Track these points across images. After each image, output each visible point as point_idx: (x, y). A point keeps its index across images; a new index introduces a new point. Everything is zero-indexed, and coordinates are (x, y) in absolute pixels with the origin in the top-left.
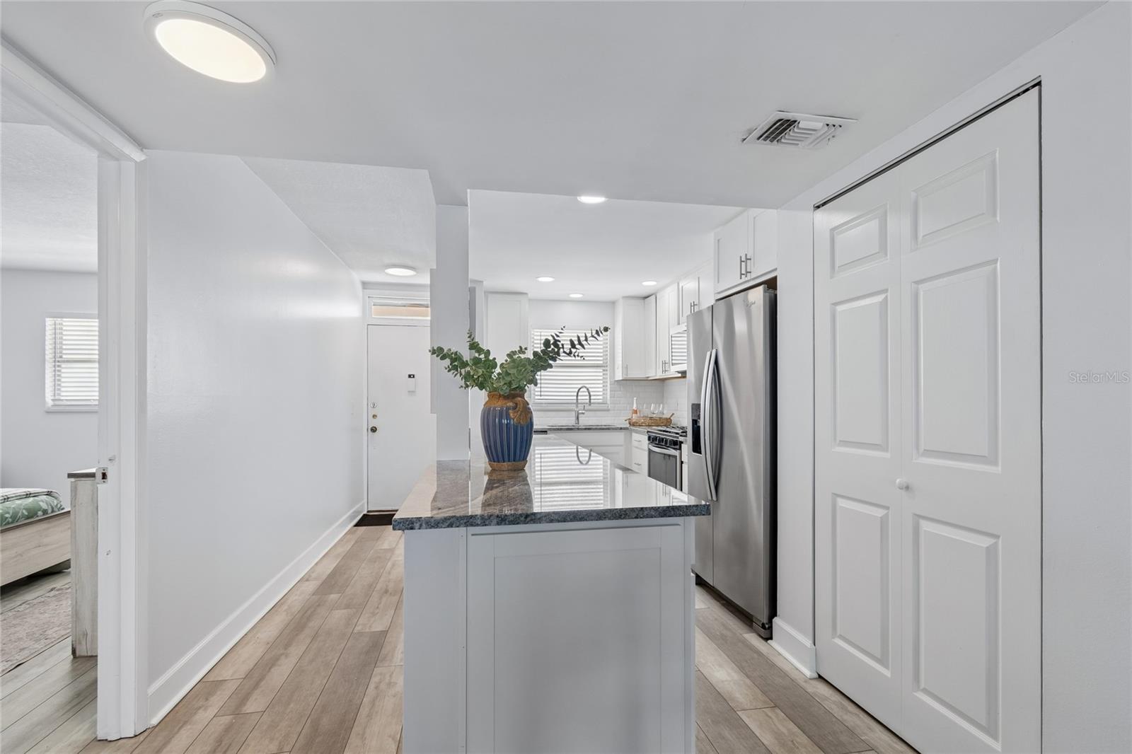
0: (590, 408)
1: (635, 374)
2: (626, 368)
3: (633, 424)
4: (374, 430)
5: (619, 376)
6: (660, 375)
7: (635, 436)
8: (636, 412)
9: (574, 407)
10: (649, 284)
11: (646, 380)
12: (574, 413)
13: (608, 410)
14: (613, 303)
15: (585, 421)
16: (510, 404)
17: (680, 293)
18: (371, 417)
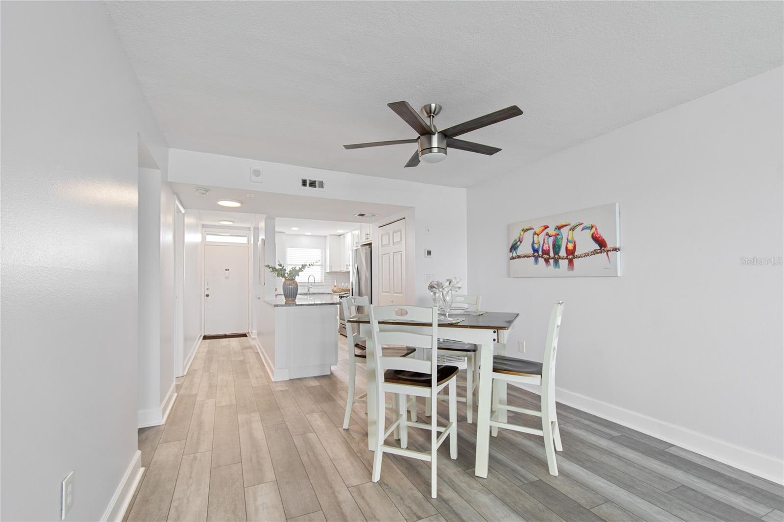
0: (315, 285)
1: (334, 270)
2: (331, 267)
3: (335, 292)
4: (207, 296)
5: (328, 271)
6: (345, 270)
7: (335, 296)
8: (335, 286)
9: (307, 284)
10: (340, 232)
11: (340, 272)
12: (307, 287)
13: (323, 286)
14: (325, 237)
15: (312, 291)
16: (292, 282)
17: (353, 235)
18: (206, 289)
